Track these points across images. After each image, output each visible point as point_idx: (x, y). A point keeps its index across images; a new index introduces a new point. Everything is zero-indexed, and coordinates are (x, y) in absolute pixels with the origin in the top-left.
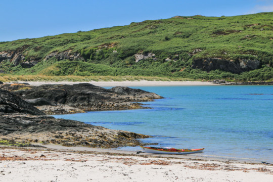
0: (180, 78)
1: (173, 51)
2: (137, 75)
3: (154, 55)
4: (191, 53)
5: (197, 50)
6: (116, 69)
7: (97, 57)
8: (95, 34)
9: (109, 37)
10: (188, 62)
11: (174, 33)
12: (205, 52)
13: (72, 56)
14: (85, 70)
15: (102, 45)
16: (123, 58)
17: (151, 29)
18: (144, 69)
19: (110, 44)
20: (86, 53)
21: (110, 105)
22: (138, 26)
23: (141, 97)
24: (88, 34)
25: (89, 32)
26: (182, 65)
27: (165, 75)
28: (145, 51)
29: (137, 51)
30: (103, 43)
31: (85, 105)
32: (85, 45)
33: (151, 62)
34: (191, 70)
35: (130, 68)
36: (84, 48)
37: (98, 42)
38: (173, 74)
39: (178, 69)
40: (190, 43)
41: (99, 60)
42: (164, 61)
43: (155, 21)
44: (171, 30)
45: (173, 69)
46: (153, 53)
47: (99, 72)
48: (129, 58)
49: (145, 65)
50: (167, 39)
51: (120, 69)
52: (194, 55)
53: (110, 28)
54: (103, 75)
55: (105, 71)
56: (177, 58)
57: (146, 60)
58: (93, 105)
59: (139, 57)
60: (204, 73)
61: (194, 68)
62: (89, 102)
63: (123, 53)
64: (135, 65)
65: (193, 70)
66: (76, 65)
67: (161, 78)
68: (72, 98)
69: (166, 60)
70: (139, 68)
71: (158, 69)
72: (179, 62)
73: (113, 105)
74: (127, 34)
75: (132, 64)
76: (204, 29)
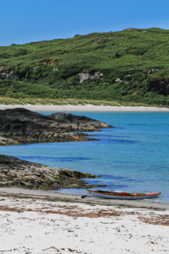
0: (132, 103)
1: (125, 70)
2: (81, 98)
3: (102, 75)
4: (146, 73)
5: (153, 70)
6: (56, 90)
7: (33, 76)
8: (32, 48)
9: (49, 52)
10: (142, 83)
11: (126, 48)
12: (162, 72)
13: (4, 74)
14: (19, 91)
15: (41, 62)
16: (64, 78)
17: (99, 43)
18: (90, 92)
19: (50, 61)
20: (21, 71)
21: (50, 136)
22: (83, 40)
23: (86, 126)
24: (23, 48)
25: (24, 45)
26: (135, 87)
27: (114, 99)
28: (91, 69)
29: (82, 69)
30: (41, 60)
31: (19, 135)
32: (20, 61)
33: (98, 82)
34: (145, 93)
35: (73, 89)
36: (19, 65)
37: (35, 58)
38: (124, 97)
39: (130, 91)
40: (145, 62)
41: (36, 79)
42: (114, 82)
43: (103, 34)
44: (123, 45)
45: (125, 92)
46: (101, 72)
47: (35, 94)
48: (72, 78)
49: (90, 87)
50: (118, 56)
51: (60, 90)
52: (150, 75)
53: (51, 42)
54: (40, 97)
55: (43, 93)
56: (129, 79)
57: (92, 81)
58: (29, 135)
59: (84, 77)
60: (161, 97)
61: (149, 90)
62: (24, 131)
63: (65, 72)
64: (79, 87)
65: (148, 93)
66: (9, 85)
67: (109, 102)
68: (4, 127)
69: (117, 80)
70: (83, 90)
71: (106, 92)
72: (132, 83)
73: (52, 136)
74: (70, 49)
75: (75, 85)
76: (162, 45)
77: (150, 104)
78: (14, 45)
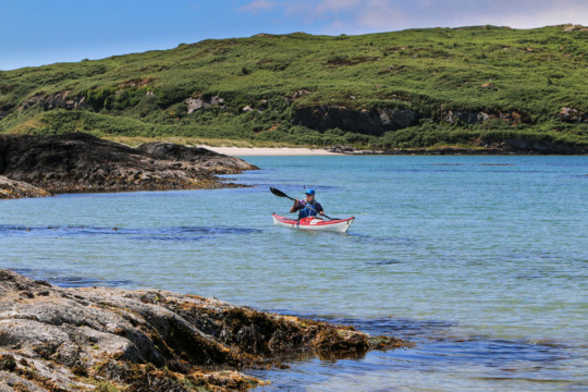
0: (270, 143)
1: (257, 93)
2: (191, 136)
3: (221, 101)
4: (290, 97)
5: (301, 92)
6: (152, 125)
7: (116, 104)
8: (113, 63)
9: (139, 68)
10: (285, 113)
11: (257, 61)
12: (314, 95)
13: (70, 102)
14: (95, 128)
15: (127, 83)
16: (164, 106)
17: (216, 54)
18: (205, 127)
19: (141, 81)
20: (97, 96)
22: (191, 50)
24: (100, 64)
25: (102, 60)
26: (274, 118)
27: (242, 137)
28: (204, 92)
29: (190, 92)
30: (128, 79)
31: (59, 178)
32: (96, 83)
33: (217, 113)
34: (290, 127)
35: (178, 124)
36: (93, 88)
37: (120, 77)
38: (257, 135)
39: (266, 125)
40: (288, 80)
41: (120, 109)
42: (241, 111)
43: (222, 41)
44: (252, 57)
45: (258, 126)
46: (221, 97)
47: (119, 131)
48: (175, 106)
49: (205, 119)
50: (245, 72)
51: (158, 125)
52: (296, 101)
53: (142, 54)
54: (127, 135)
55: (131, 129)
56: (265, 106)
57: (208, 110)
58: (80, 176)
59: (194, 104)
60: (315, 135)
61: (295, 123)
62: (70, 167)
63: (165, 97)
64: (186, 119)
65: (294, 127)
66: (78, 118)
67: (235, 142)
68: (22, 159)
69: (245, 109)
70: (193, 125)
71: (229, 127)
72: (268, 112)
74: (172, 63)
75: (180, 117)
76: (312, 55)
77: (297, 144)
78: (87, 60)
